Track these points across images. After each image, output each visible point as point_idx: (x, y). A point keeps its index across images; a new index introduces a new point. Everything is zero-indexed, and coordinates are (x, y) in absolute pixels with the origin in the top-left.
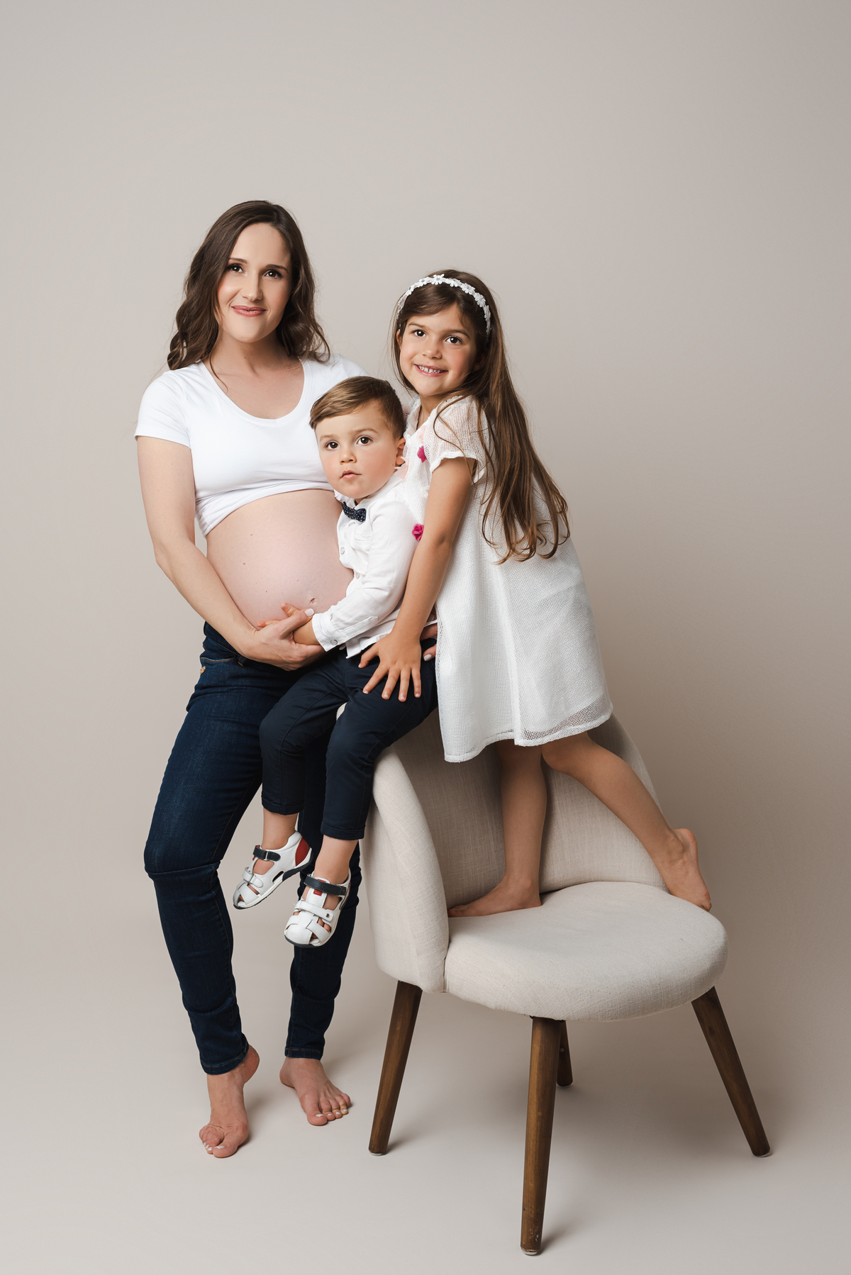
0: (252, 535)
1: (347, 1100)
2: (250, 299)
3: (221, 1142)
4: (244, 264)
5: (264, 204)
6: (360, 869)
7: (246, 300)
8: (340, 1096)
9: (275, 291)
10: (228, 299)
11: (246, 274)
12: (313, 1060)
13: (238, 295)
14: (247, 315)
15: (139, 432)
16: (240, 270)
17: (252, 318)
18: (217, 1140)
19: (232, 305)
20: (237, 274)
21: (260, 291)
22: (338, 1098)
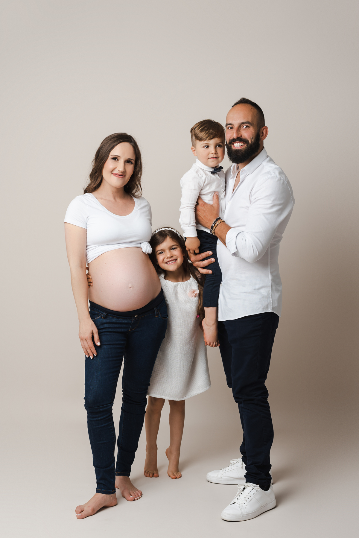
0: (106, 264)
1: (141, 492)
2: (120, 171)
3: (82, 512)
4: (119, 157)
5: (125, 134)
6: (147, 399)
7: (118, 171)
8: (138, 491)
9: (130, 169)
10: (111, 170)
11: (119, 162)
12: (126, 477)
13: (116, 169)
14: (119, 177)
15: (66, 220)
16: (117, 160)
17: (120, 178)
18: (80, 511)
19: (112, 173)
20: (115, 161)
21: (125, 169)
22: (137, 492)
